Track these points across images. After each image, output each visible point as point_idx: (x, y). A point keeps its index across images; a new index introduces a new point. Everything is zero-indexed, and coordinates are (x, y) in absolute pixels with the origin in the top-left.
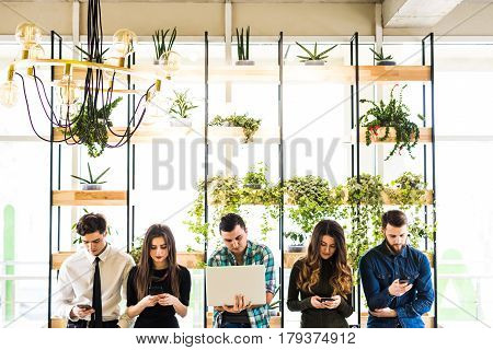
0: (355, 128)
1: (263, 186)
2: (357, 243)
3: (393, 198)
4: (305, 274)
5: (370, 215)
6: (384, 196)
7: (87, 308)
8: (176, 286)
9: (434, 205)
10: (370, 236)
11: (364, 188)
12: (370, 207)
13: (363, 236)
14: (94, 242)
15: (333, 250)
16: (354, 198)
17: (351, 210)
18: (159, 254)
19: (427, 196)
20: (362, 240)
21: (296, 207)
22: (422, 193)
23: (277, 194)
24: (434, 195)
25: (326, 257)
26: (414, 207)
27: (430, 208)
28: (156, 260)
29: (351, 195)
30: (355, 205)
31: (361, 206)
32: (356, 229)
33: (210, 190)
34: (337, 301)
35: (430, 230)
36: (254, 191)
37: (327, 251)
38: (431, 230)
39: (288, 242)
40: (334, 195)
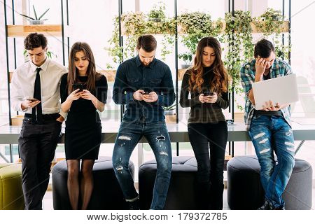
1: (162, 20)
2: (232, 61)
3: (259, 26)
5: (241, 39)
6: (252, 26)
9: (290, 32)
10: (242, 55)
11: (237, 20)
12: (241, 34)
13: (236, 55)
14: (38, 55)
16: (231, 27)
17: (227, 37)
19: (285, 25)
20: (235, 59)
21: (187, 35)
22: (281, 23)
23: (172, 25)
24: (289, 24)
25: (208, 65)
26: (275, 34)
27: (287, 34)
28: (80, 69)
29: (228, 25)
30: (230, 33)
31: (235, 34)
32: (231, 50)
33: (123, 23)
36: (156, 24)
37: (208, 60)
38: (287, 50)
39: (181, 62)
40: (215, 26)
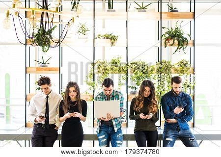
0: (160, 40)
1: (119, 66)
2: (160, 91)
3: (176, 71)
4: (137, 104)
5: (166, 78)
6: (172, 70)
7: (43, 117)
8: (80, 108)
9: (194, 74)
10: (166, 87)
11: (163, 66)
12: (166, 75)
13: (162, 87)
14: (45, 89)
15: (149, 93)
16: (159, 71)
17: (157, 76)
18: (73, 95)
19: (191, 70)
20: (162, 90)
21: (134, 75)
22: (189, 69)
23: (125, 69)
24: (194, 70)
25: (146, 96)
26: (185, 75)
27: (192, 75)
28: (71, 97)
29: (158, 69)
30: (159, 74)
31: (162, 75)
32: (160, 84)
33: (96, 66)
34: (151, 116)
35: (192, 85)
36: (115, 68)
37: (147, 94)
39: (130, 90)
40: (150, 70)
